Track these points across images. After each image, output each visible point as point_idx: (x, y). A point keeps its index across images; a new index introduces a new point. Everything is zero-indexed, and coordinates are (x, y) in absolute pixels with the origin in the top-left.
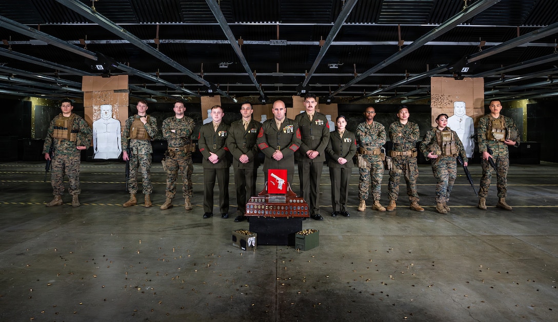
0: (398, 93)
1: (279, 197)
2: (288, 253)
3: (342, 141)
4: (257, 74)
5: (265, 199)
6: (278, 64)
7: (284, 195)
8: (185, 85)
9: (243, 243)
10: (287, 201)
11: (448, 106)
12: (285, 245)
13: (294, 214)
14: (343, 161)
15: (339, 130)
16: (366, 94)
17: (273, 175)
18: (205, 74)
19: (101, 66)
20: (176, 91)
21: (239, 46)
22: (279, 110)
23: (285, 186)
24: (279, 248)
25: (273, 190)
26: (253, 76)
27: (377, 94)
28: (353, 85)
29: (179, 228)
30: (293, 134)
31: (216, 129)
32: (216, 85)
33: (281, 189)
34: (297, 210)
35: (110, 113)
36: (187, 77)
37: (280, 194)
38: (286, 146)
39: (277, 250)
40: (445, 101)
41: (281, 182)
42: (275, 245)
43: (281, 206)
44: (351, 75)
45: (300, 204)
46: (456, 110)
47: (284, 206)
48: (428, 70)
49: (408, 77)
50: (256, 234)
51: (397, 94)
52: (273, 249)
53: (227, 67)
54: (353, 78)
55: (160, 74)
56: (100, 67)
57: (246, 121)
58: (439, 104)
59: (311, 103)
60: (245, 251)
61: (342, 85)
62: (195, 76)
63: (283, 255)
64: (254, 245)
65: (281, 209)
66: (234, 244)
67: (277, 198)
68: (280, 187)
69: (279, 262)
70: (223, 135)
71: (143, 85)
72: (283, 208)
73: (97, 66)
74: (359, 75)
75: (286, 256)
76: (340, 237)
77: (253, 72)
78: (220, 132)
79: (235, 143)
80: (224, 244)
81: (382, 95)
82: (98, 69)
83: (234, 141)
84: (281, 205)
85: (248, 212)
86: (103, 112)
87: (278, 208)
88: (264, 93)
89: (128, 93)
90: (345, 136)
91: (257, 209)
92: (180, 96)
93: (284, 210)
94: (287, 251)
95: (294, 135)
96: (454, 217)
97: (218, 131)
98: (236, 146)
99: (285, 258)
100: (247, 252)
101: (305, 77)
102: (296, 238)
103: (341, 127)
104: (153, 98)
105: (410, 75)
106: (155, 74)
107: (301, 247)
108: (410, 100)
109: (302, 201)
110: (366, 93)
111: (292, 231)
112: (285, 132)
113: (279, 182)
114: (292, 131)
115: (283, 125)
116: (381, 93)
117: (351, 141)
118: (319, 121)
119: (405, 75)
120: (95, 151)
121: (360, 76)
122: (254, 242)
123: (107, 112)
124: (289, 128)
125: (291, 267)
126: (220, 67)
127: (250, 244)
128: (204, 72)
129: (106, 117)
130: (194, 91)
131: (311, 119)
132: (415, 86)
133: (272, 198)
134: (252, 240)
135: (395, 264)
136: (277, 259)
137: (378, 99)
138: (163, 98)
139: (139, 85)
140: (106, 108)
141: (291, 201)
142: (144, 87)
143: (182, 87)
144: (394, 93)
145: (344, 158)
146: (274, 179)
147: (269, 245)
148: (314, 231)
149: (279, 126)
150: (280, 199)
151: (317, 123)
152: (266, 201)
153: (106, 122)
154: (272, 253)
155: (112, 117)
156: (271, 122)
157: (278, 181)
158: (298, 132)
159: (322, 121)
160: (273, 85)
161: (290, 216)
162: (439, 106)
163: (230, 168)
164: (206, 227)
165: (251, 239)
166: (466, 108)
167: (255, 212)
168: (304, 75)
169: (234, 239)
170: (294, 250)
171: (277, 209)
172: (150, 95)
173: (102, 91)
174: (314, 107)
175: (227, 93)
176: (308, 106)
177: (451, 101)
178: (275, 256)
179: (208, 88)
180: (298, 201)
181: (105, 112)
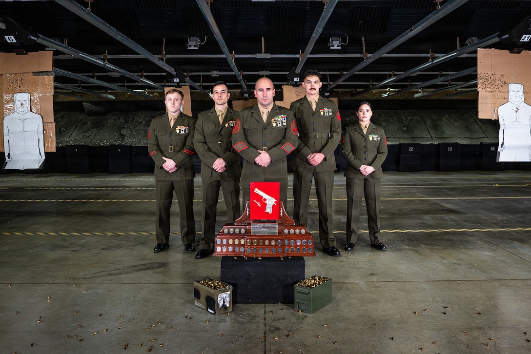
0: (412, 83)
1: (267, 225)
2: (283, 319)
3: (366, 138)
4: (237, 56)
5: (246, 229)
6: (263, 38)
7: (275, 222)
8: (145, 74)
9: (211, 303)
10: (281, 232)
11: (501, 89)
12: (277, 302)
13: (291, 251)
14: (367, 170)
15: (361, 123)
16: (373, 85)
17: (257, 191)
18: (168, 56)
19: (12, 37)
20: (137, 84)
21: (208, 3)
22: (265, 90)
23: (276, 208)
24: (270, 307)
25: (259, 215)
26: (231, 58)
27: (386, 86)
28: (357, 73)
29: (117, 271)
30: (286, 129)
31: (172, 123)
32: (185, 74)
33: (270, 213)
34: (296, 246)
35: (27, 105)
36: (146, 61)
37: (269, 222)
38: (275, 146)
39: (265, 313)
40: (497, 83)
41: (270, 201)
42: (262, 303)
43: (270, 240)
44: (359, 55)
45: (300, 236)
46: (511, 95)
47: (276, 240)
48: (458, 48)
49: (434, 58)
50: (231, 287)
51: (411, 85)
52: (258, 310)
53: (197, 48)
54: (360, 60)
55: (109, 57)
56: (11, 39)
57: (220, 109)
58: (489, 86)
59: (313, 83)
60: (213, 316)
61: (345, 73)
62: (155, 59)
63: (274, 324)
64: (228, 305)
65: (270, 244)
66: (196, 303)
67: (264, 227)
68: (269, 210)
69: (269, 338)
70: (182, 132)
71: (91, 74)
72: (273, 243)
73: (6, 37)
74: (369, 55)
75: (281, 324)
76: (363, 285)
77: (231, 53)
78: (179, 127)
79: (205, 142)
80: (181, 301)
81: (391, 87)
82: (9, 41)
83: (203, 141)
84: (270, 237)
85: (218, 249)
86: (18, 103)
87: (267, 242)
88: (247, 86)
89: (53, 76)
90: (370, 132)
91: (234, 245)
92: (144, 91)
93: (276, 245)
94: (281, 314)
95: (288, 130)
96: (519, 247)
97: (175, 126)
98: (206, 147)
99: (278, 329)
100: (217, 317)
101: (298, 59)
102: (295, 293)
103: (364, 119)
104: (110, 94)
105: (436, 55)
106: (102, 57)
107: (303, 307)
108: (425, 94)
109: (303, 231)
110: (373, 83)
111: (289, 280)
112: (274, 124)
113: (267, 202)
114: (285, 124)
115: (272, 115)
116: (392, 84)
117: (379, 139)
118: (326, 110)
119: (429, 55)
120: (7, 158)
121: (371, 58)
122: (228, 299)
123: (24, 103)
124: (280, 118)
125: (289, 349)
126: (188, 48)
127: (221, 304)
128: (167, 54)
129: (22, 110)
130: (160, 84)
131: (314, 107)
132: (436, 73)
133: (257, 228)
134: (224, 298)
135: (463, 337)
136: (265, 333)
137: (386, 92)
138: (123, 94)
139: (87, 74)
140: (22, 98)
141: (286, 231)
142: (92, 77)
143: (142, 76)
144: (408, 84)
145: (370, 165)
146: (260, 198)
147: (253, 303)
148: (324, 279)
149: (265, 117)
150: (269, 227)
151: (322, 113)
152: (248, 232)
153: (22, 117)
154: (257, 319)
155: (31, 111)
156: (252, 111)
157: (265, 200)
158: (293, 126)
159: (330, 111)
160: (257, 73)
161: (285, 255)
162: (488, 89)
163: (195, 179)
164: (158, 270)
165: (224, 295)
166: (524, 92)
167: (230, 249)
168: (298, 56)
169: (197, 294)
170: (292, 311)
171: (264, 244)
172: (106, 89)
173: (16, 74)
174: (317, 90)
175: (200, 86)
176: (310, 88)
177: (505, 83)
178: (263, 326)
179: (174, 77)
180: (297, 231)
181: (20, 103)
